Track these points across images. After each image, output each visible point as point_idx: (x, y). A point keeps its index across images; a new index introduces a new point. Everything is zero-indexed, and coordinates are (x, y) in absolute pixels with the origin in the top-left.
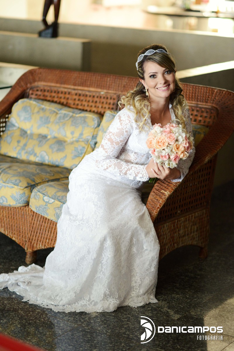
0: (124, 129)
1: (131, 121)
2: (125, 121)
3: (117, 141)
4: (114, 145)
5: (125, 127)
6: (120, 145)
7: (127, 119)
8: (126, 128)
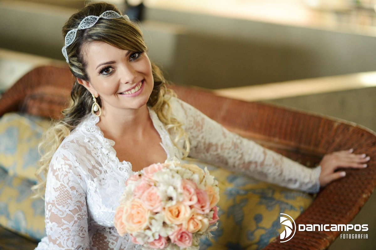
0: (66, 185)
1: (72, 164)
2: (61, 170)
3: (65, 214)
4: (64, 224)
5: (66, 181)
6: (76, 219)
7: (64, 163)
8: (69, 181)
